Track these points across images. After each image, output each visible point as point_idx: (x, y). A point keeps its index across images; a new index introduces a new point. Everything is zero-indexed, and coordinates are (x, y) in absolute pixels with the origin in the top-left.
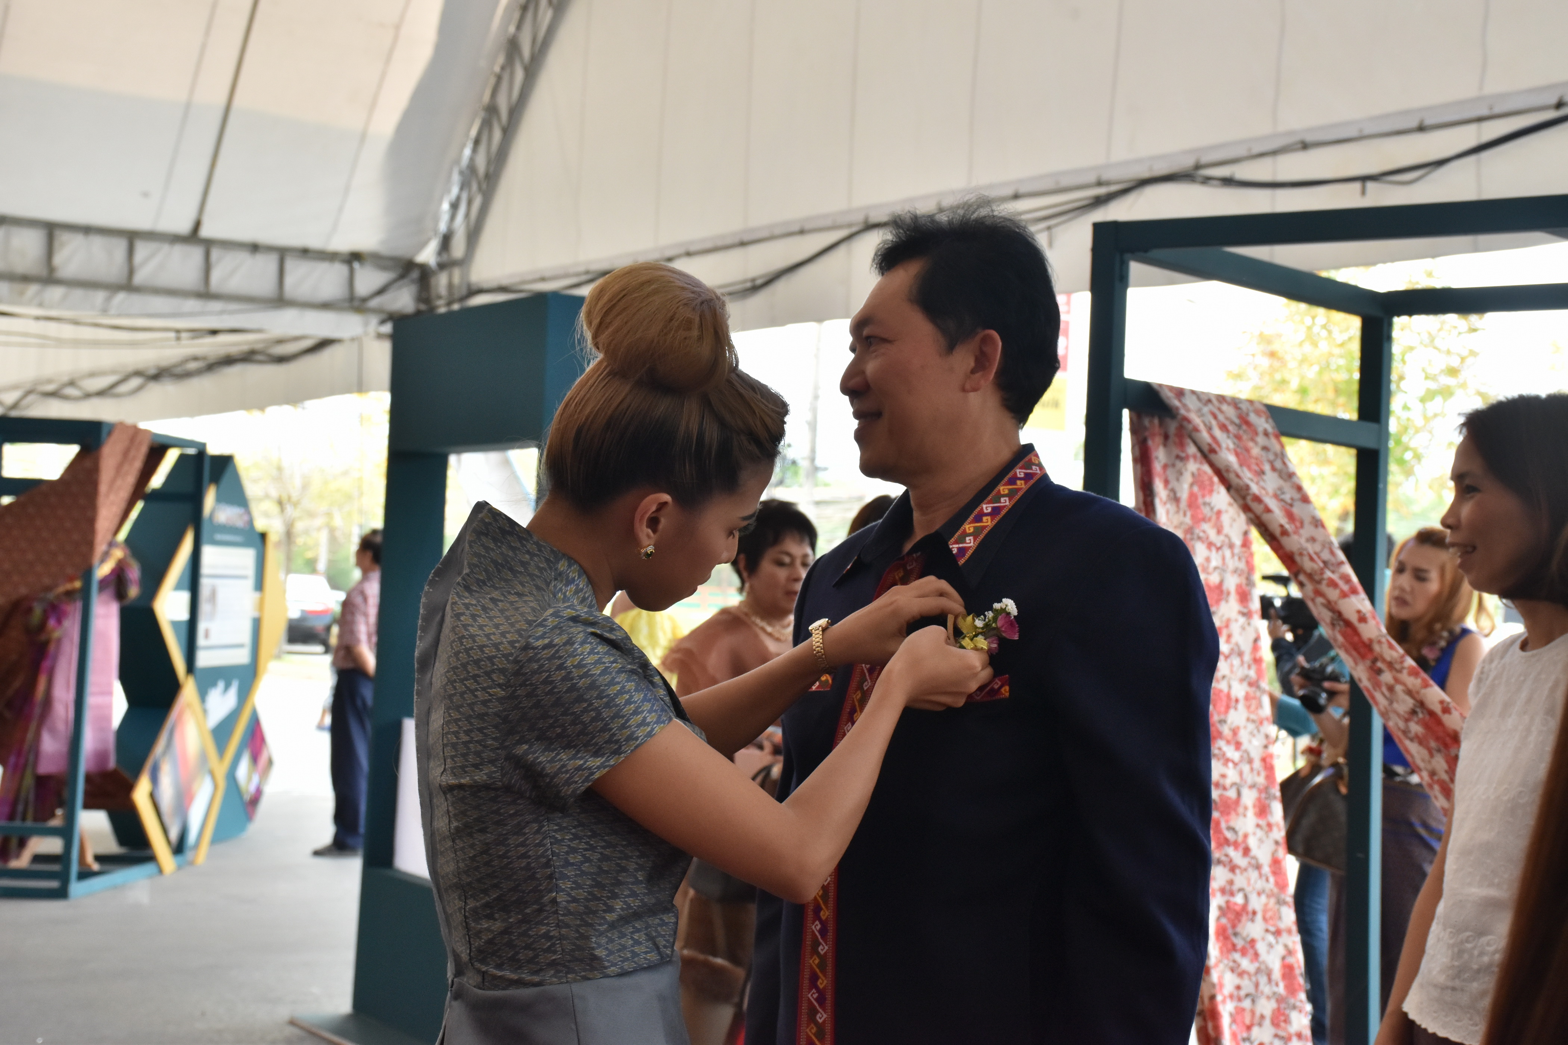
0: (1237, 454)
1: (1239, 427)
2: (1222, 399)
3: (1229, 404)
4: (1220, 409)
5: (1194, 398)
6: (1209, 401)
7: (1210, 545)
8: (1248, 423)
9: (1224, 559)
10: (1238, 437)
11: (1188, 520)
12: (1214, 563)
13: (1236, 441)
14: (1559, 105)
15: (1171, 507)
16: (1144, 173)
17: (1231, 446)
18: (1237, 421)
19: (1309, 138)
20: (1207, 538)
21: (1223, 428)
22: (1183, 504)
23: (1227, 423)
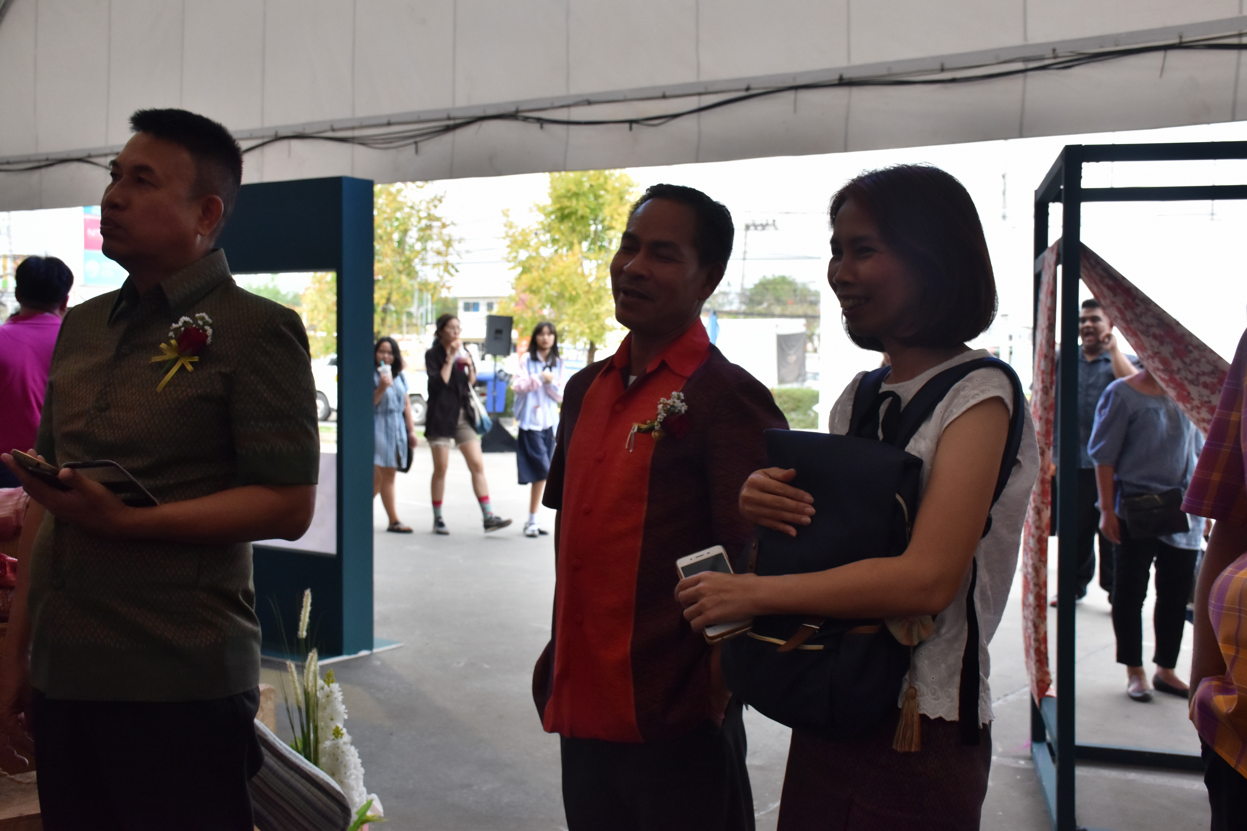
14: (748, 89)
16: (480, 113)
19: (592, 99)
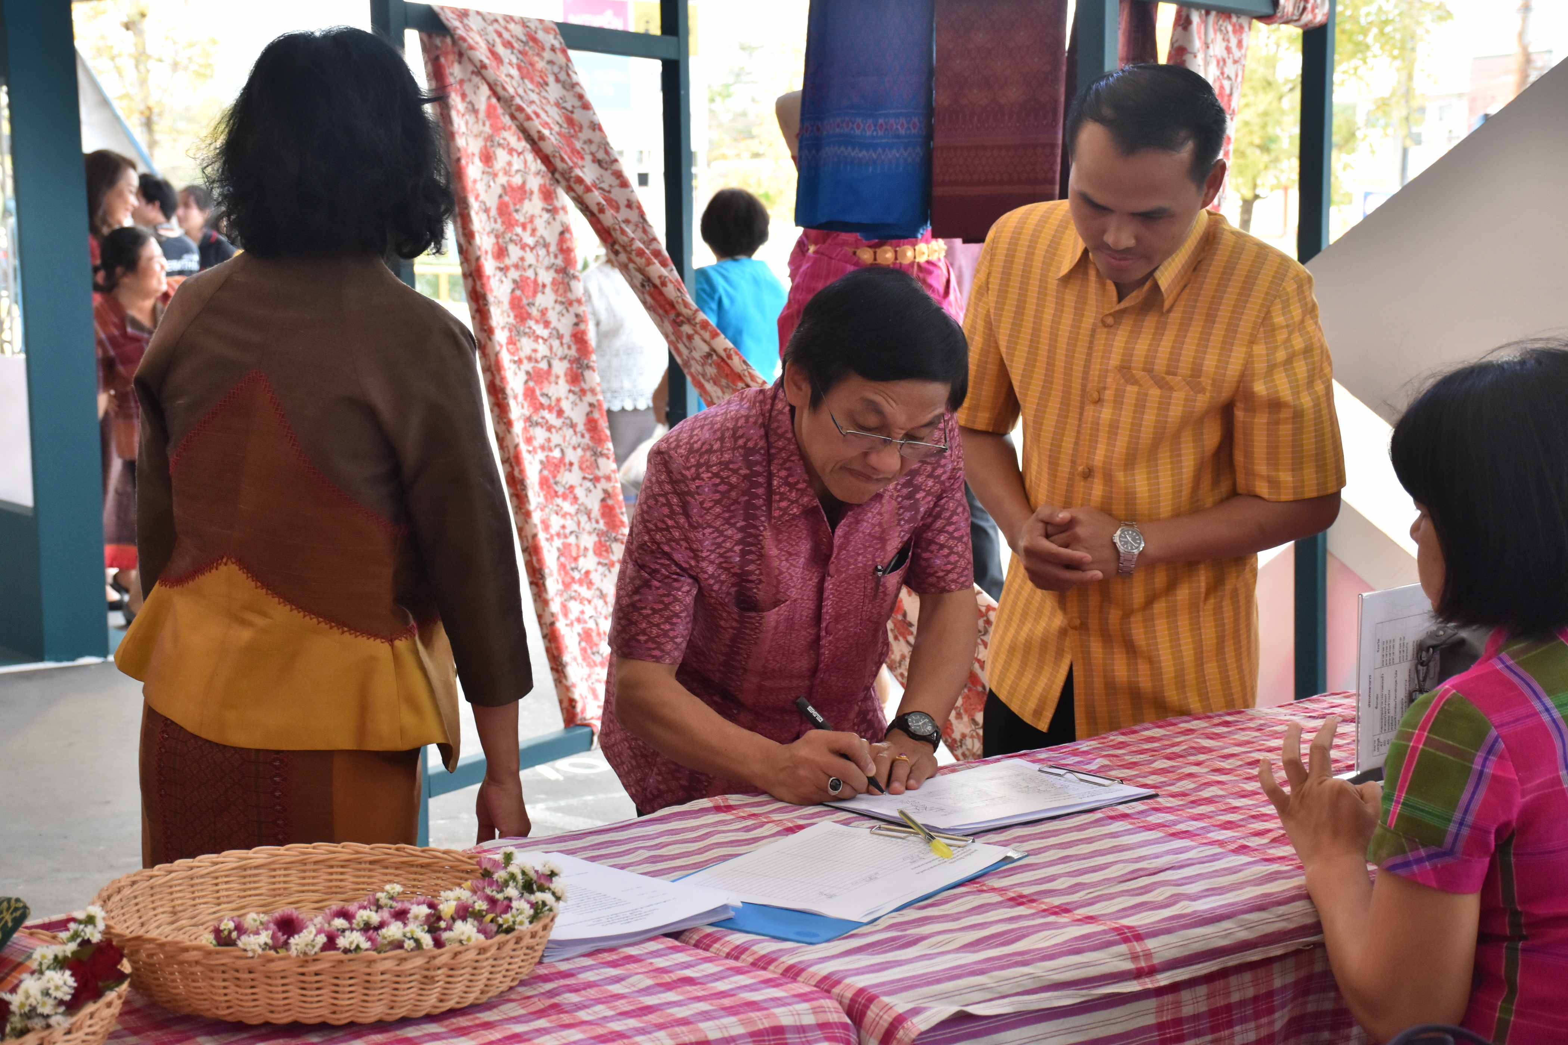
0: (519, 68)
1: (525, 43)
2: (510, 19)
3: (516, 23)
4: (506, 29)
5: (479, 18)
6: (496, 21)
7: (511, 151)
8: (534, 40)
9: (525, 162)
10: (523, 53)
11: (487, 129)
12: (515, 167)
13: (520, 56)
15: (471, 118)
17: (515, 61)
18: (524, 39)
20: (508, 144)
21: (508, 45)
22: (482, 114)
23: (513, 41)
